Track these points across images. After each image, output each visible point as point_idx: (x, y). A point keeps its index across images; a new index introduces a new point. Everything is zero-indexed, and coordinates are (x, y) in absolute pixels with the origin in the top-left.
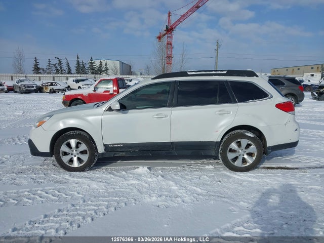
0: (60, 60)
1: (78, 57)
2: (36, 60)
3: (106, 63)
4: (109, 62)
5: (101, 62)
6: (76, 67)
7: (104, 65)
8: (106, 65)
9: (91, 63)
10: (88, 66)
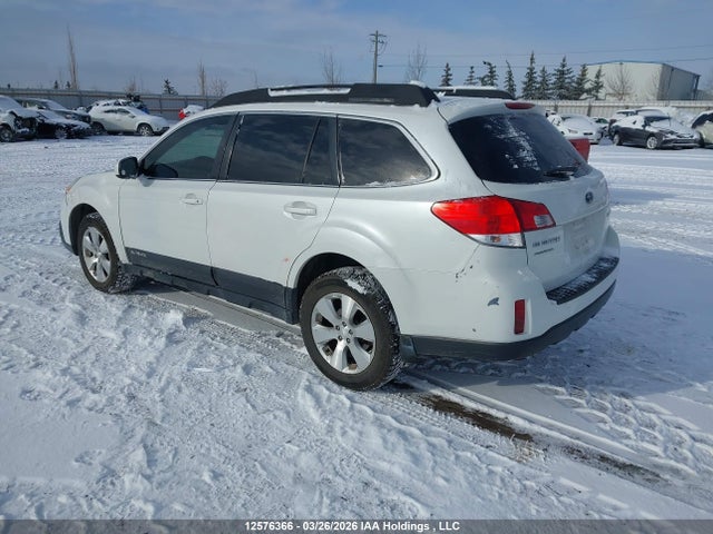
0: (491, 68)
1: (532, 59)
2: (448, 68)
3: (599, 71)
4: (606, 69)
5: (584, 71)
6: (525, 83)
7: (591, 75)
8: (598, 76)
9: (562, 73)
10: (553, 79)
